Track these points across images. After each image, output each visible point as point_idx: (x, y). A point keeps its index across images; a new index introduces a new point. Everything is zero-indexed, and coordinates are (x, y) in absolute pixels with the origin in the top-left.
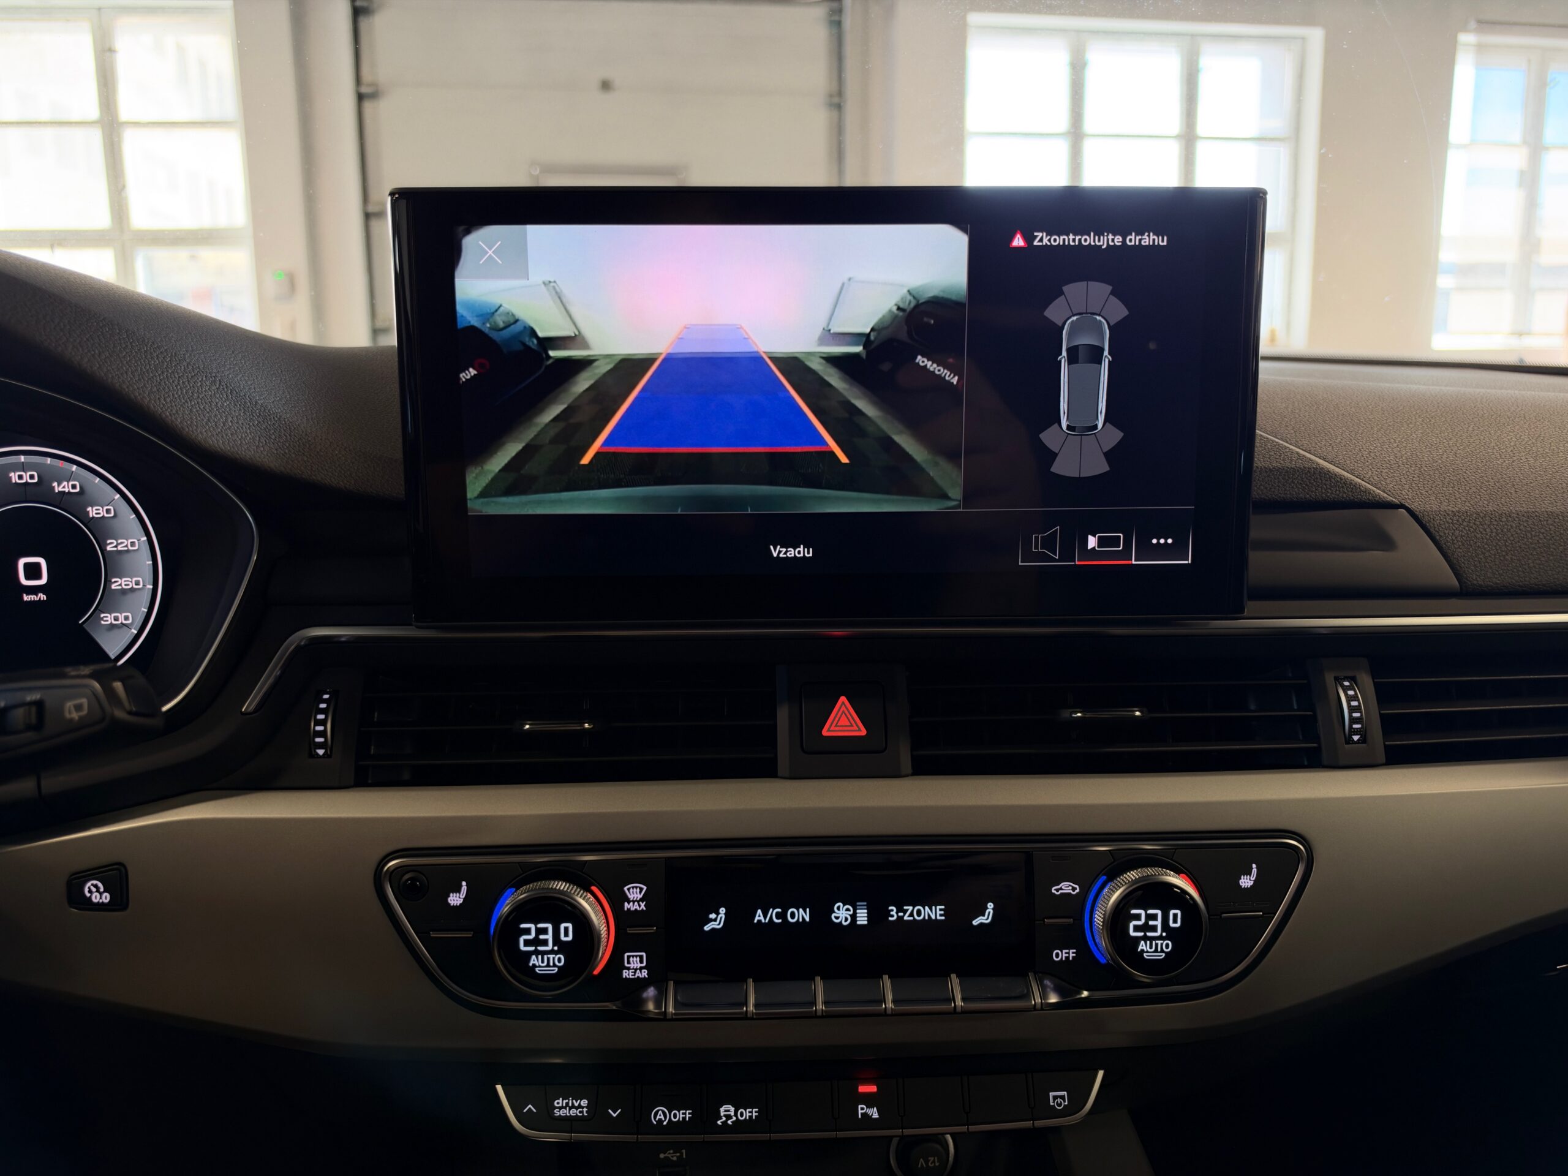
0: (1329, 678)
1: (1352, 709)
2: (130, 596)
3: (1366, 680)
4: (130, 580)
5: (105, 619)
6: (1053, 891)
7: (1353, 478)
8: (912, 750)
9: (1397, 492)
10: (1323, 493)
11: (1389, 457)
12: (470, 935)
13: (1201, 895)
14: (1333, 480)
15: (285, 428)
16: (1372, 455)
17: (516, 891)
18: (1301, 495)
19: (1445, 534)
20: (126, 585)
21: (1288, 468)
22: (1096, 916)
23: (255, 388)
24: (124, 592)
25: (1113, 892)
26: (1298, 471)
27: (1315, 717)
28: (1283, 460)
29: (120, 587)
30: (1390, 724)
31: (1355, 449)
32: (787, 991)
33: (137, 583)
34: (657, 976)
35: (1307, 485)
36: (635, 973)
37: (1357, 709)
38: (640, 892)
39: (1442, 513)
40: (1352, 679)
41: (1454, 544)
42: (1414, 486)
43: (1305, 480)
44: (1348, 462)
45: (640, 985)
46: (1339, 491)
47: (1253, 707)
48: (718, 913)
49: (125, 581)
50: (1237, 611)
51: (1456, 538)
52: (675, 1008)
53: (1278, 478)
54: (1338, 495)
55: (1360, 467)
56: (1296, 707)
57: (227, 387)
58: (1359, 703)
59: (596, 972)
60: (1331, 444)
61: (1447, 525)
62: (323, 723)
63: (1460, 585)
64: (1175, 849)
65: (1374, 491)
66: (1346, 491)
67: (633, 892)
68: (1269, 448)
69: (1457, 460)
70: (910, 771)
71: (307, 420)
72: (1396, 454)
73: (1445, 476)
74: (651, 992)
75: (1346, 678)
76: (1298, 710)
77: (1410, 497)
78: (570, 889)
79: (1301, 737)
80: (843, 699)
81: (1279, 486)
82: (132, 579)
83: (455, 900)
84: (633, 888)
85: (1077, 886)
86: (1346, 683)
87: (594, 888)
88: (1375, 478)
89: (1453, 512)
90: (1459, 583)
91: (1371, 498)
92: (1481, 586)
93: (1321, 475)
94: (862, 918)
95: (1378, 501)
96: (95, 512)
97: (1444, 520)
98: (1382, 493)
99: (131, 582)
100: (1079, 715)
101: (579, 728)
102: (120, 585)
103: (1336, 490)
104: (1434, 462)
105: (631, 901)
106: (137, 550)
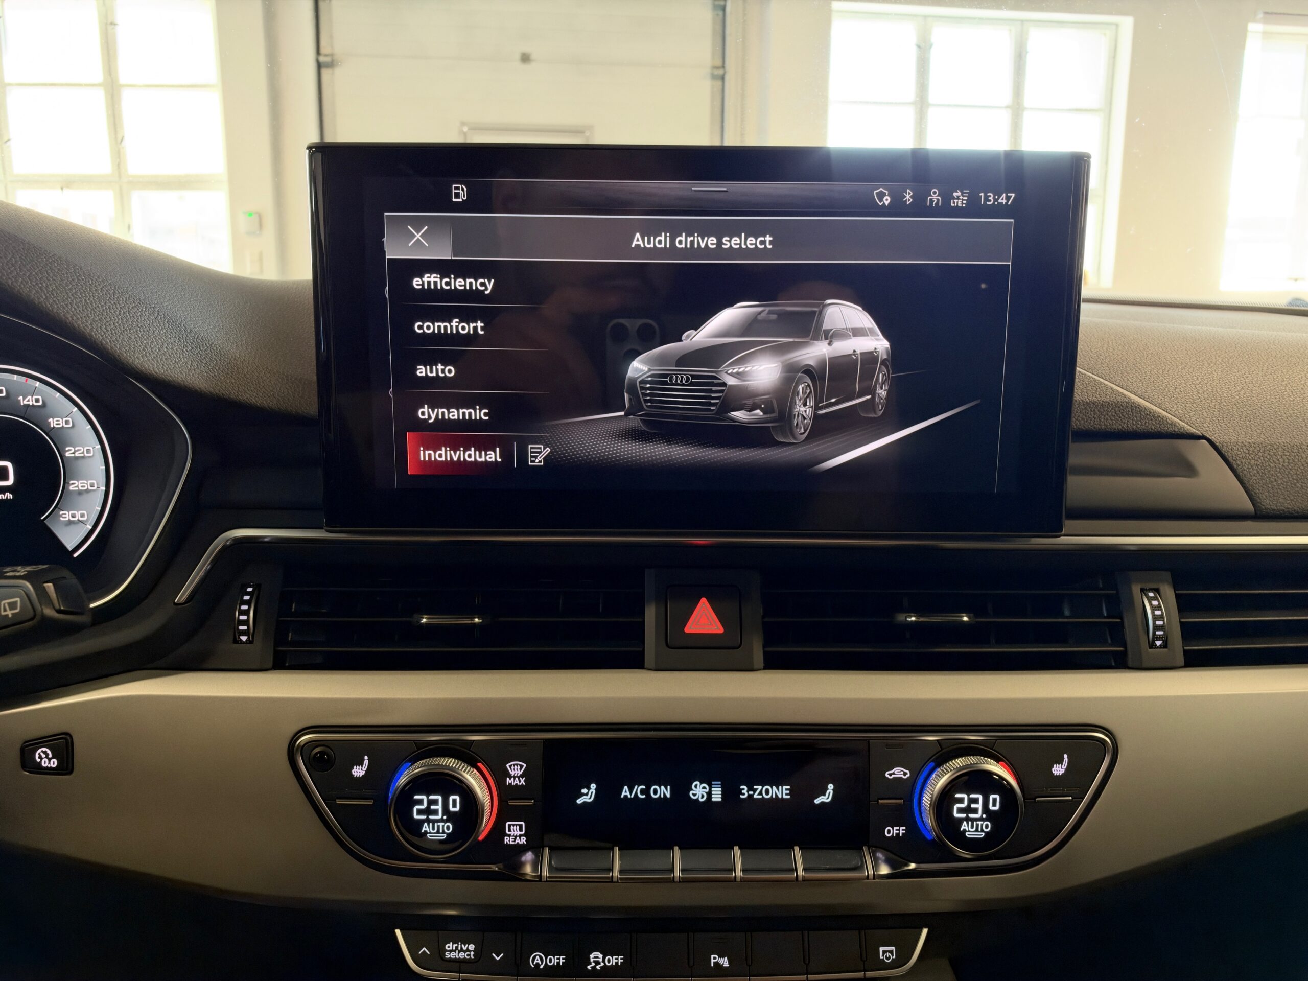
0: (1136, 589)
1: (1155, 618)
2: (85, 496)
3: (1169, 592)
4: (86, 482)
5: (63, 516)
6: (887, 775)
7: (1161, 411)
8: (764, 646)
9: (1199, 424)
10: (1133, 425)
11: (1193, 393)
12: (371, 803)
13: (1018, 783)
14: (1142, 413)
15: (216, 354)
16: (1177, 390)
17: (412, 765)
18: (1115, 426)
19: (1242, 463)
20: (82, 487)
21: (1103, 401)
22: (924, 798)
23: (190, 317)
24: (80, 493)
25: (940, 777)
26: (1112, 404)
27: (1122, 623)
28: (1099, 394)
29: (77, 489)
30: (1189, 632)
31: (1162, 385)
32: (651, 859)
33: (92, 486)
34: (534, 844)
35: (1120, 417)
36: (515, 839)
37: (1161, 617)
38: (521, 770)
39: (1239, 444)
40: (1157, 591)
41: (1250, 472)
42: (1214, 419)
43: (1118, 412)
44: (1156, 397)
45: (520, 850)
46: (1148, 423)
47: (1067, 612)
48: (589, 789)
49: (81, 483)
50: (1056, 529)
51: (1252, 466)
52: (550, 871)
53: (1094, 411)
54: (1147, 427)
55: (1167, 401)
56: (1105, 615)
57: (164, 317)
58: (1162, 612)
59: (481, 838)
60: (1141, 380)
61: (1244, 455)
62: (246, 613)
63: (1255, 511)
64: (996, 740)
65: (1179, 424)
66: (1154, 423)
67: (514, 769)
68: (1086, 384)
69: (1253, 397)
70: (762, 665)
71: (237, 345)
72: (1199, 390)
73: (1242, 410)
74: (529, 856)
75: (1151, 590)
76: (1108, 617)
77: (1211, 429)
78: (458, 766)
79: (1109, 641)
80: (704, 600)
81: (1095, 418)
82: (87, 481)
83: (358, 772)
84: (514, 765)
85: (908, 772)
86: (1151, 594)
87: (479, 764)
88: (1180, 411)
89: (1250, 443)
90: (1254, 505)
91: (1176, 430)
92: (1274, 510)
93: (1133, 408)
94: (717, 796)
95: (1182, 432)
96: (55, 422)
97: (1242, 450)
98: (1186, 425)
99: (87, 484)
100: (913, 619)
101: (470, 622)
102: (77, 487)
103: (1146, 422)
104: (1232, 398)
105: (512, 777)
106: (93, 456)
